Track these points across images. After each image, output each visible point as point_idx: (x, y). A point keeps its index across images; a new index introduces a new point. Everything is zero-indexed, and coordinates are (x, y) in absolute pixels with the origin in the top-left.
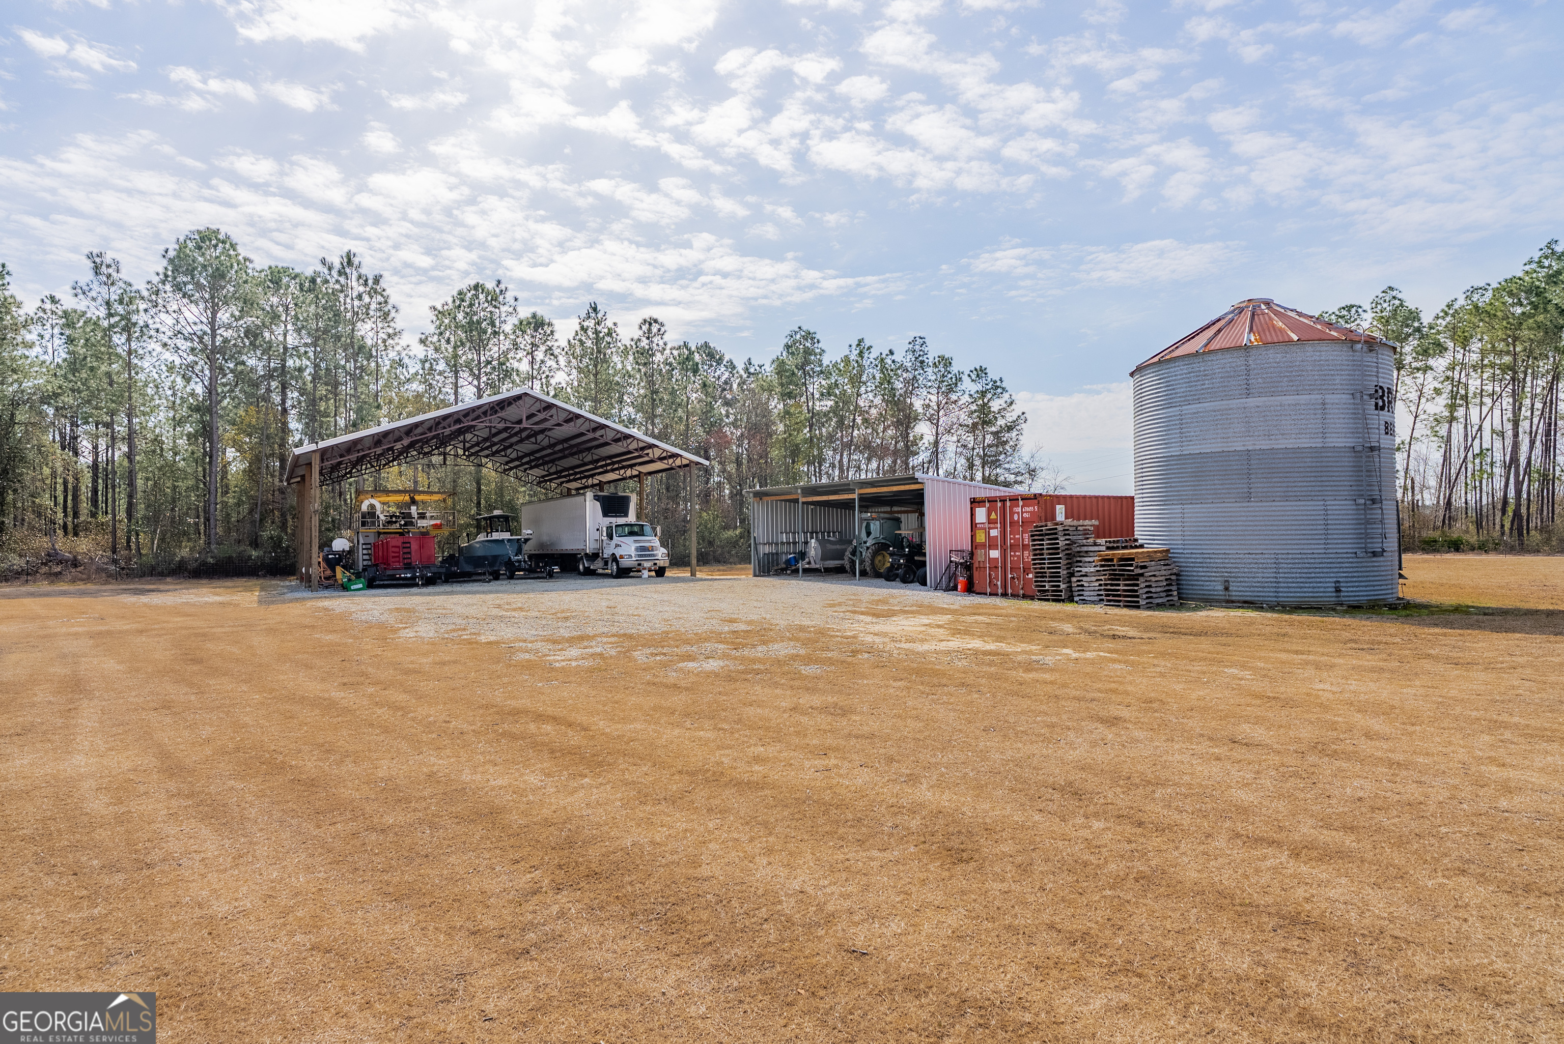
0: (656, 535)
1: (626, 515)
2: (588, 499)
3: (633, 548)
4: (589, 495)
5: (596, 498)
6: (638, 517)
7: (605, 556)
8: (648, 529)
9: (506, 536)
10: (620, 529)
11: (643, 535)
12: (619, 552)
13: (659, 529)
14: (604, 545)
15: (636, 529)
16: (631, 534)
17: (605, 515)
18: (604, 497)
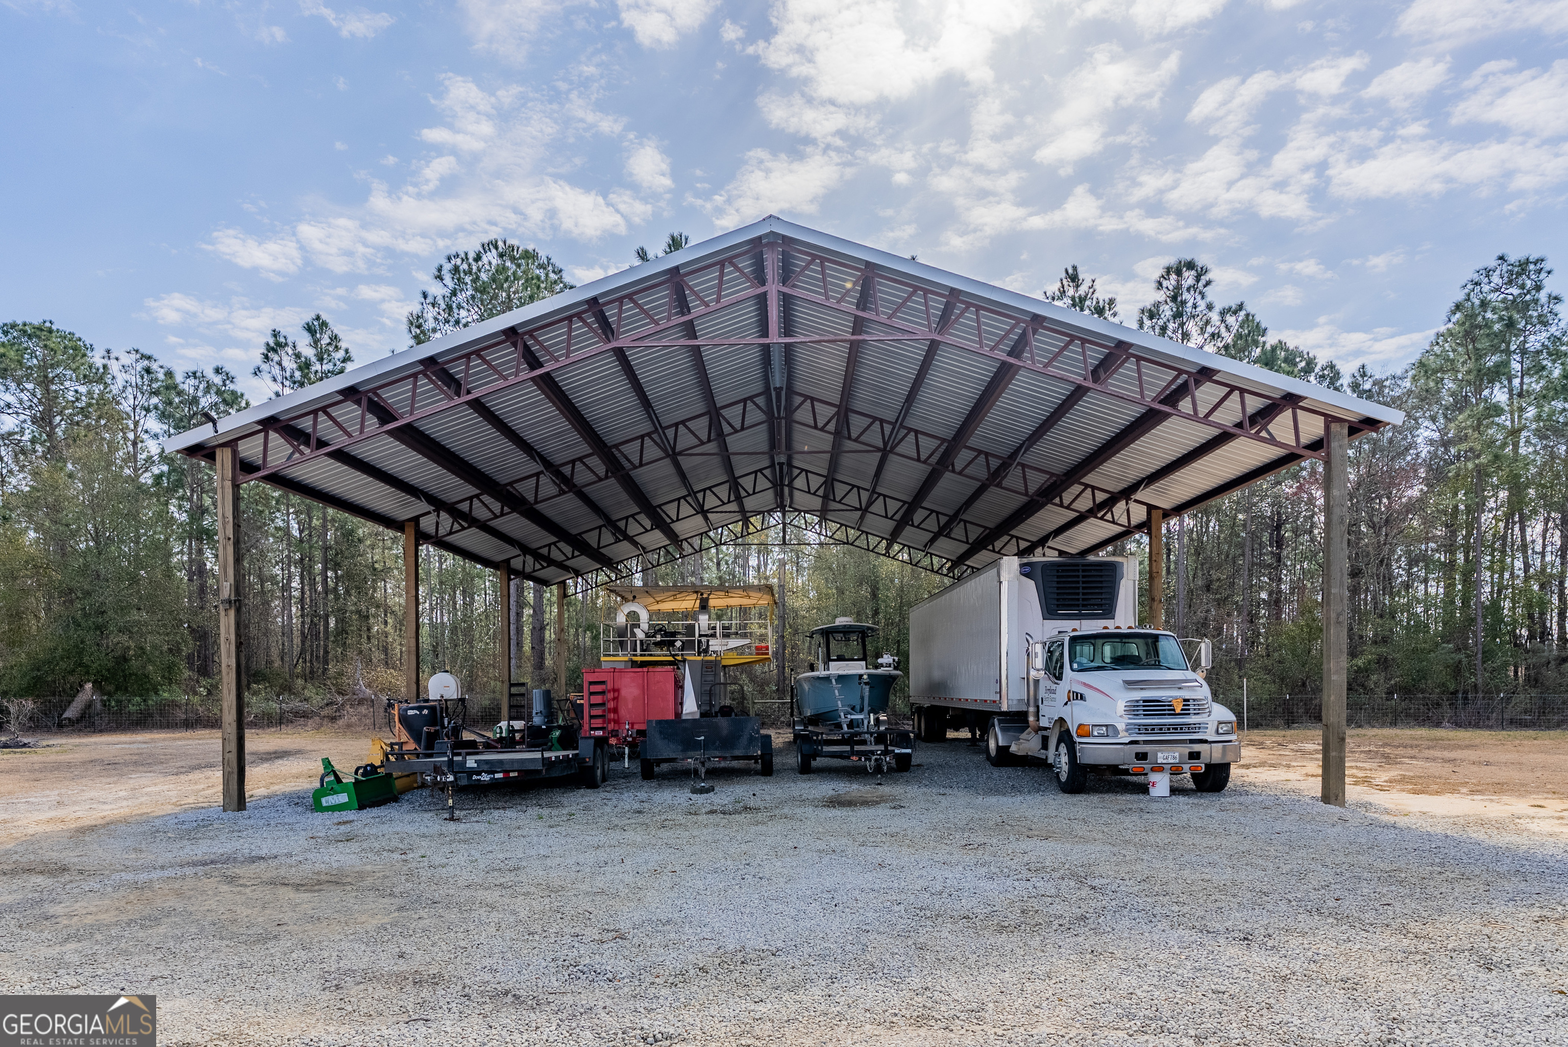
0: (1196, 666)
1: (1108, 612)
2: (1005, 577)
3: (1121, 706)
4: (1010, 565)
5: (1028, 571)
6: (1145, 617)
7: (1044, 722)
8: (1170, 647)
9: (857, 668)
10: (1087, 649)
11: (1157, 665)
12: (1077, 715)
13: (1205, 648)
14: (1042, 693)
15: (1134, 649)
16: (1122, 661)
17: (1050, 611)
18: (1047, 566)
